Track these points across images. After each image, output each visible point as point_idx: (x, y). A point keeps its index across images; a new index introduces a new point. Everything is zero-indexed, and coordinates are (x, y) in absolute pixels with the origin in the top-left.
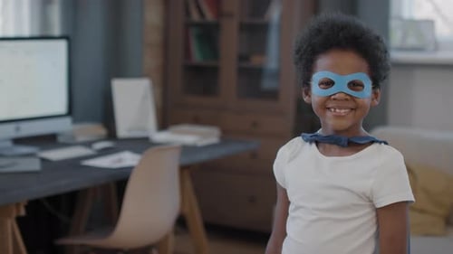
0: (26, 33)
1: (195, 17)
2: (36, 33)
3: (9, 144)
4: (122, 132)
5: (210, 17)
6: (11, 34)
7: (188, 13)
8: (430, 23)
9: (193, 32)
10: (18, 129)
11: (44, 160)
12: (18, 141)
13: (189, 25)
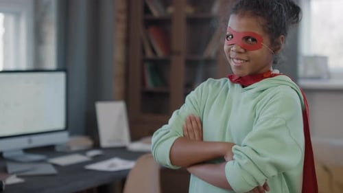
0: (23, 67)
1: (149, 54)
2: (31, 67)
3: (21, 153)
4: (105, 143)
5: (161, 54)
6: (12, 68)
7: (144, 52)
8: (325, 59)
9: (147, 66)
10: (30, 141)
11: (55, 165)
12: (28, 151)
13: (145, 60)
